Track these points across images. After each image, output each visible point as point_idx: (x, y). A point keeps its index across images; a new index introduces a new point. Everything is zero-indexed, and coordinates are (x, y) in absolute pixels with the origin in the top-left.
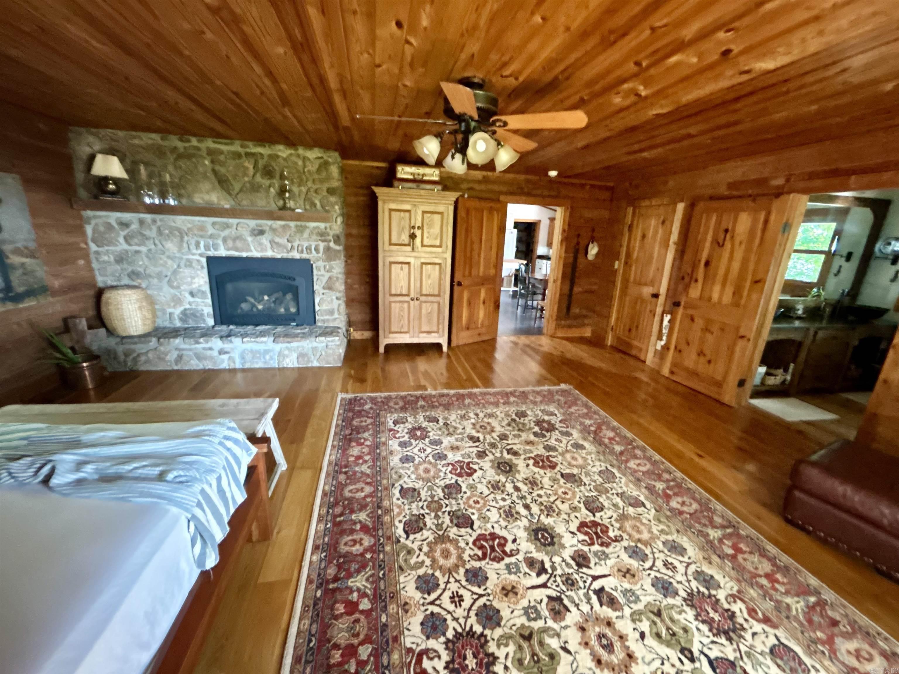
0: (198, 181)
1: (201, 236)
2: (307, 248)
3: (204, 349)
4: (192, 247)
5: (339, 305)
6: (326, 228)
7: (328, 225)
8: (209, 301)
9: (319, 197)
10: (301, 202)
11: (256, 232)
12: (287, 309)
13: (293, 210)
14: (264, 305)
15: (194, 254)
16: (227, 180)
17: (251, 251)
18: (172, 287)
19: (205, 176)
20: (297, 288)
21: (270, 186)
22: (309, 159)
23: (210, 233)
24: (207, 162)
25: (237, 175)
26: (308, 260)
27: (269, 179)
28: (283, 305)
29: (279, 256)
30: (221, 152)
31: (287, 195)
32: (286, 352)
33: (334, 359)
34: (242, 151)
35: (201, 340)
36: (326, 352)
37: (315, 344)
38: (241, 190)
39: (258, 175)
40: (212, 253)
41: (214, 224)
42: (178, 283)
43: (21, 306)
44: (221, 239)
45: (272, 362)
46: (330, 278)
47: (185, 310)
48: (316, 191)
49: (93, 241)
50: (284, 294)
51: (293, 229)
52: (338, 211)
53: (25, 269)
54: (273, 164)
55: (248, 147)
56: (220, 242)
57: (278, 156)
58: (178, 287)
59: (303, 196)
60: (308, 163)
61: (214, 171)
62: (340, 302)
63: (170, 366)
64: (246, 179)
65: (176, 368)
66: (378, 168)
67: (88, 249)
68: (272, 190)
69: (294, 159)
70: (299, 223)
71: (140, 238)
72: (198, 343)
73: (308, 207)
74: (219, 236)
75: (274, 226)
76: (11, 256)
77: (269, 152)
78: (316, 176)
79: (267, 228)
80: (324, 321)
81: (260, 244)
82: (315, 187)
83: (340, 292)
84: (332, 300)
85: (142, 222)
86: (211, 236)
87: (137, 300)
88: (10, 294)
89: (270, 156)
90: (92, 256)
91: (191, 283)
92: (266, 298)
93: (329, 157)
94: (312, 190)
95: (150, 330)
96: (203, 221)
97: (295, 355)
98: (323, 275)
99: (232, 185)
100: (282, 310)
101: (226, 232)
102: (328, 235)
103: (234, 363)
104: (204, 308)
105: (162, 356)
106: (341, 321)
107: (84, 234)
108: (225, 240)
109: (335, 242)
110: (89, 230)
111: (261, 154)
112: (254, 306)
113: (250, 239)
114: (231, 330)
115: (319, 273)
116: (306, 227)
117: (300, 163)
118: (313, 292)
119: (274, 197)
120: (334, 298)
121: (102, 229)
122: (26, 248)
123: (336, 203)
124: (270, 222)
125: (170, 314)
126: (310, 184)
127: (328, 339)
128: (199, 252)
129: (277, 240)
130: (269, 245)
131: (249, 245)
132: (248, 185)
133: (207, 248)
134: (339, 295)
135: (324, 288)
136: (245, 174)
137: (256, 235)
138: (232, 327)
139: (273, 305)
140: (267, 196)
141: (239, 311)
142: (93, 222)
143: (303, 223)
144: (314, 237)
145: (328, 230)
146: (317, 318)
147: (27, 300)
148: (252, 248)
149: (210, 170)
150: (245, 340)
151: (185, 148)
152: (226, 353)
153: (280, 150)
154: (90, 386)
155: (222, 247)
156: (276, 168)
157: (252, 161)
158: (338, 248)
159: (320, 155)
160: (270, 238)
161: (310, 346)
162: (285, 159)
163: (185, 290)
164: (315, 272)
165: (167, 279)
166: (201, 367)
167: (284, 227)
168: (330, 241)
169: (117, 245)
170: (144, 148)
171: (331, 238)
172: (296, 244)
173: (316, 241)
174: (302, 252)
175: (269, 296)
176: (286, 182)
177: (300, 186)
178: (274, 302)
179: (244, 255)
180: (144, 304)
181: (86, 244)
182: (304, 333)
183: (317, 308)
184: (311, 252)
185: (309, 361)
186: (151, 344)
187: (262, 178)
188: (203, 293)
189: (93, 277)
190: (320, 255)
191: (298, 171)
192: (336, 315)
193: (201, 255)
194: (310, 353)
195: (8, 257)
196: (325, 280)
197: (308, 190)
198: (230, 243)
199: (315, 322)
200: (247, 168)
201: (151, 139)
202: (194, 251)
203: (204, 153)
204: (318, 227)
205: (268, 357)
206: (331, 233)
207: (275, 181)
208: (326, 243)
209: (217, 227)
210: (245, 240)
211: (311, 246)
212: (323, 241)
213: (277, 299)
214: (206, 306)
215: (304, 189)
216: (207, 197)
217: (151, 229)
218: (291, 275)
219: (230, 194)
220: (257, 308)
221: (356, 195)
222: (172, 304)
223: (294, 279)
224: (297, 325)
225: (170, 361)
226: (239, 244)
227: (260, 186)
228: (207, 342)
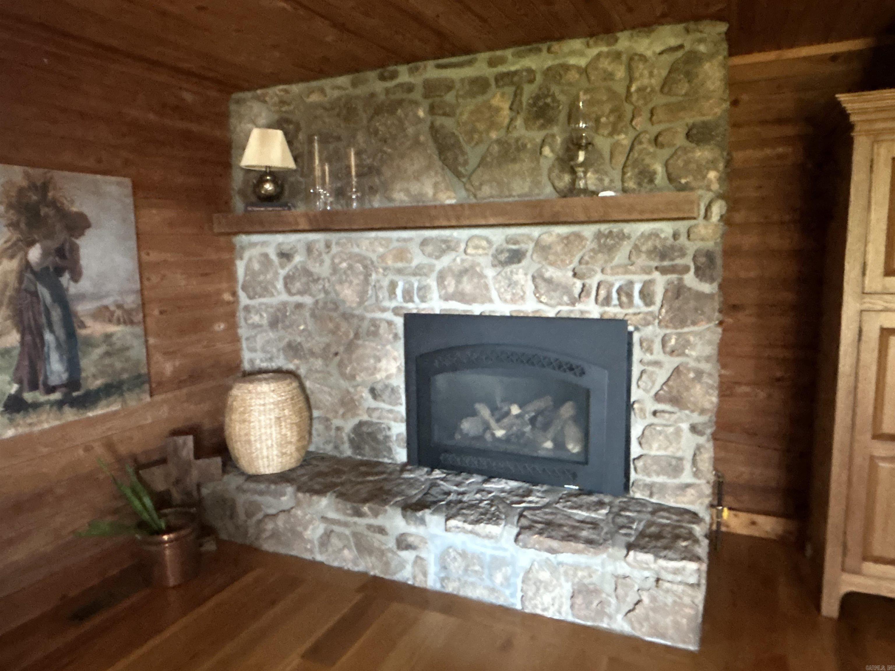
0: (402, 156)
1: (400, 272)
2: (619, 292)
3: (370, 527)
4: (383, 294)
5: (699, 448)
6: (676, 236)
7: (682, 226)
8: (402, 409)
9: (666, 153)
10: (616, 174)
11: (503, 257)
12: (559, 445)
13: (595, 193)
14: (508, 428)
15: (384, 310)
16: (457, 145)
17: (491, 301)
18: (343, 375)
19: (417, 143)
20: (587, 393)
21: (543, 143)
22: (643, 58)
23: (414, 263)
24: (421, 113)
25: (474, 130)
26: (622, 323)
27: (543, 127)
28: (551, 433)
29: (551, 313)
30: (449, 85)
31: (581, 156)
32: (545, 575)
33: (676, 624)
34: (490, 72)
35: (365, 509)
36: (653, 599)
37: (623, 568)
38: (482, 162)
39: (519, 122)
40: (413, 307)
41: (424, 243)
42: (354, 369)
43: (90, 414)
44: (434, 275)
45: (507, 592)
46: (677, 370)
47: (361, 424)
48: (656, 141)
49: (244, 288)
50: (559, 403)
51: (590, 244)
52: (715, 186)
53: (111, 345)
54: (555, 89)
55: (502, 61)
56: (432, 282)
57: (566, 68)
58: (353, 377)
59: (621, 159)
60: (640, 68)
61: (434, 130)
62: (701, 440)
63: (311, 551)
64: (494, 135)
65: (319, 558)
66: (834, 58)
67: (236, 301)
68: (547, 151)
69: (605, 64)
70: (604, 228)
71: (304, 280)
72: (359, 514)
73: (631, 184)
74: (431, 267)
75: (547, 239)
76: (89, 322)
77: (548, 61)
78: (659, 100)
79: (531, 246)
80: (651, 488)
81: (512, 284)
82: (656, 129)
83: (703, 412)
84: (678, 432)
85: (309, 249)
86: (418, 272)
87: (276, 404)
88: (75, 394)
89: (548, 72)
90: (241, 315)
91: (375, 370)
92: (515, 410)
93: (701, 41)
94: (645, 138)
95: (293, 465)
96: (405, 240)
97: (567, 588)
98: (657, 363)
99: (464, 153)
100: (549, 445)
101: (446, 261)
102: (683, 254)
103: (425, 574)
104: (393, 424)
105: (300, 529)
106: (701, 496)
107: (232, 276)
108: (441, 278)
109: (700, 273)
110: (240, 267)
111: (530, 71)
112: (487, 427)
113: (490, 273)
114: (434, 484)
115: (648, 357)
116: (623, 237)
117: (620, 73)
118: (629, 407)
119: (550, 170)
120: (685, 426)
121: (256, 266)
122: (119, 306)
123: (712, 164)
124: (536, 232)
125: (338, 429)
126: (640, 122)
127: (662, 563)
128: (393, 304)
129: (550, 272)
130: (530, 287)
131: (486, 287)
132: (496, 148)
133: (408, 296)
134: (697, 418)
135: (657, 398)
136: (492, 125)
137: (504, 264)
138: (437, 474)
139: (528, 429)
140: (535, 171)
141: (458, 436)
142: (246, 255)
143: (615, 228)
144: (642, 261)
145: (683, 240)
146: (633, 476)
147: (104, 402)
148: (494, 294)
149: (425, 128)
150: (452, 523)
151: (387, 91)
152: (409, 547)
153: (573, 53)
154: (172, 581)
155: (435, 293)
156: (562, 98)
157: (510, 90)
158: (707, 288)
159: (673, 42)
160: (535, 267)
161: (610, 568)
162: (584, 71)
163: (363, 384)
164: (637, 353)
165: (338, 358)
166: (360, 567)
167: (567, 240)
168: (686, 269)
169: (272, 295)
170: (325, 109)
171: (688, 261)
172: (593, 282)
173: (647, 270)
174: (607, 301)
175: (521, 407)
176: (582, 125)
177: (614, 131)
178: (533, 421)
179: (476, 309)
180: (286, 412)
181: (234, 294)
182: (594, 524)
183: (635, 450)
184: (631, 303)
185: (601, 613)
186: (284, 499)
187: (527, 127)
188: (394, 391)
189: (237, 352)
190: (654, 308)
191: (612, 94)
192: (686, 477)
193: (396, 311)
194: (609, 587)
195: (83, 326)
196: (662, 376)
197: (636, 141)
198: (451, 284)
199: (627, 487)
200: (498, 110)
201: (339, 88)
202: (386, 304)
203: (417, 95)
204: (655, 235)
205: (499, 578)
206: (692, 247)
207: (555, 129)
208: (674, 277)
209: (429, 249)
210: (481, 276)
211: (631, 283)
212: (664, 271)
213: (539, 413)
214: (395, 420)
215: (625, 139)
216: (415, 188)
217: (322, 262)
218: (575, 362)
219: (459, 175)
220: (493, 435)
221: (763, 143)
222: (341, 411)
223: (583, 373)
224: (582, 492)
225: (311, 541)
226: (467, 286)
227: (521, 148)
228: (376, 515)
